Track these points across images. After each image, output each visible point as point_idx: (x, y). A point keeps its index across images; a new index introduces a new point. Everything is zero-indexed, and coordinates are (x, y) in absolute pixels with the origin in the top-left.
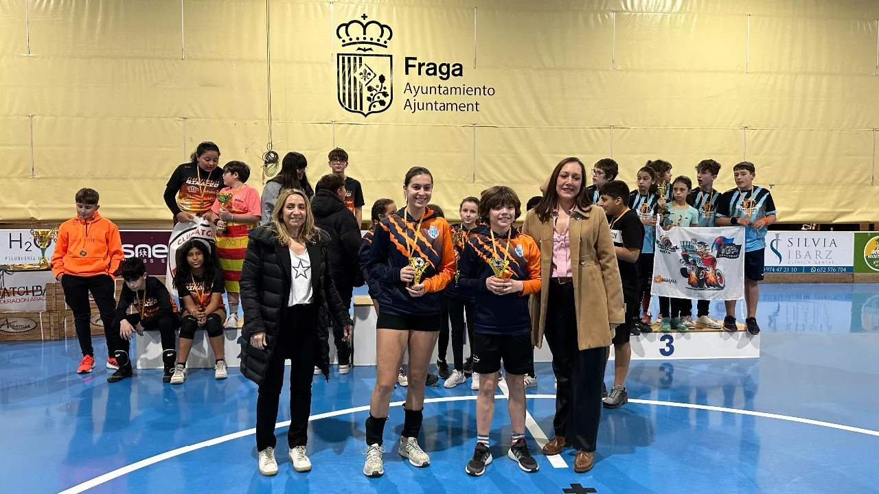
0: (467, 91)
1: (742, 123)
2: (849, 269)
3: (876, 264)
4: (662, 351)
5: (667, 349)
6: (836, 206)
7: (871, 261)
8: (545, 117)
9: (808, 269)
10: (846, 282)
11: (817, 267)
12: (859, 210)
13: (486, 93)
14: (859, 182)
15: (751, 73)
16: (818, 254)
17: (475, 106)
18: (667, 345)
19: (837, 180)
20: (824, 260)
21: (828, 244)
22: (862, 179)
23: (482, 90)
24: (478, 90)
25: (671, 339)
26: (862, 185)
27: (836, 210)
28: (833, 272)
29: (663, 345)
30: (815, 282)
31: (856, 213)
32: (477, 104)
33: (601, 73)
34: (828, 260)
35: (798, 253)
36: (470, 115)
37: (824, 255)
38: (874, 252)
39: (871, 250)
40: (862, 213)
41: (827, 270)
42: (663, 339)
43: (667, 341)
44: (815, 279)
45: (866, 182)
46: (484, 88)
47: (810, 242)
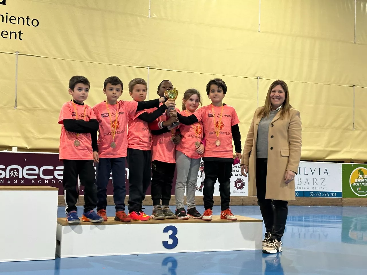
0: (10, 19)
1: (256, 73)
2: (339, 194)
3: (359, 190)
4: (165, 244)
5: (170, 242)
6: (327, 146)
7: (355, 188)
8: (89, 53)
9: (307, 193)
10: (337, 205)
11: (314, 192)
12: (345, 150)
13: (30, 23)
14: (343, 127)
15: (263, 32)
16: (315, 181)
17: (18, 35)
18: (171, 237)
19: (327, 124)
20: (320, 186)
21: (322, 172)
22: (346, 125)
23: (26, 20)
24: (21, 20)
25: (175, 230)
26: (346, 129)
27: (327, 149)
28: (326, 196)
29: (166, 237)
30: (313, 205)
31: (342, 152)
32: (20, 33)
33: (139, 18)
34: (323, 187)
35: (299, 179)
36: (12, 44)
37: (319, 182)
38: (356, 181)
39: (355, 179)
40: (347, 152)
41: (322, 195)
42: (166, 230)
43: (170, 232)
44: (313, 203)
45: (348, 128)
46: (28, 19)
47: (308, 171)
